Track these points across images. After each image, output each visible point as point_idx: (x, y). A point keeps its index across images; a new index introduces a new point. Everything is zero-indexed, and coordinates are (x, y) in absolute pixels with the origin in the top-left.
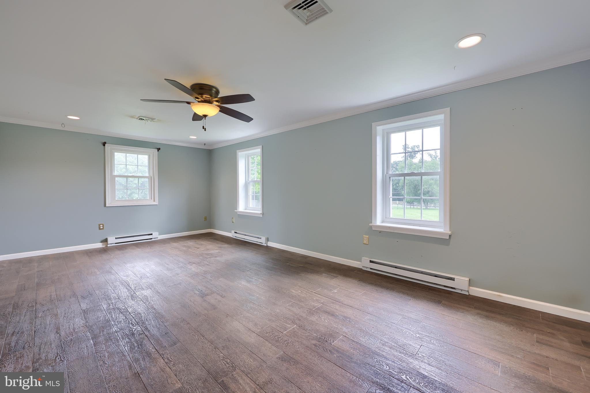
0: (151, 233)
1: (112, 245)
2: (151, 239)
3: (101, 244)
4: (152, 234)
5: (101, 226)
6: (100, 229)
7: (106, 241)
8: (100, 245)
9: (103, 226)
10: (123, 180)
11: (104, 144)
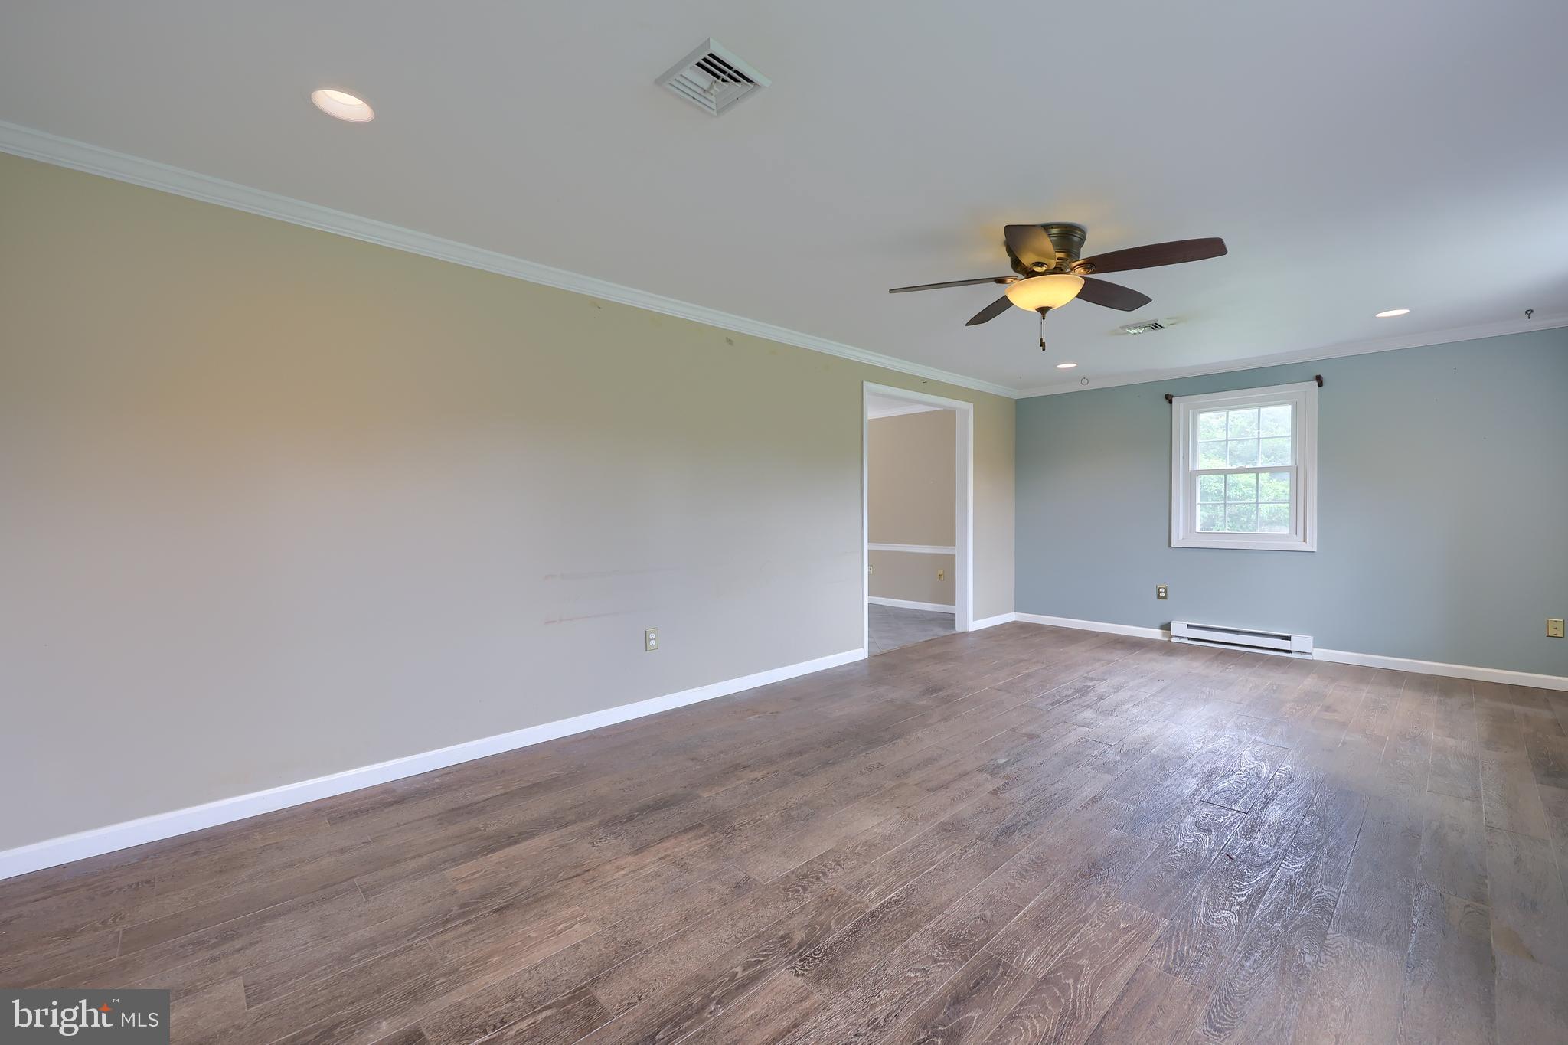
0: (1289, 635)
1: (1182, 641)
2: (1289, 652)
3: (1159, 631)
4: (1288, 638)
5: (1162, 590)
6: (1159, 597)
7: (1166, 627)
8: (1156, 634)
9: (1166, 592)
10: (1213, 483)
11: (1169, 399)
